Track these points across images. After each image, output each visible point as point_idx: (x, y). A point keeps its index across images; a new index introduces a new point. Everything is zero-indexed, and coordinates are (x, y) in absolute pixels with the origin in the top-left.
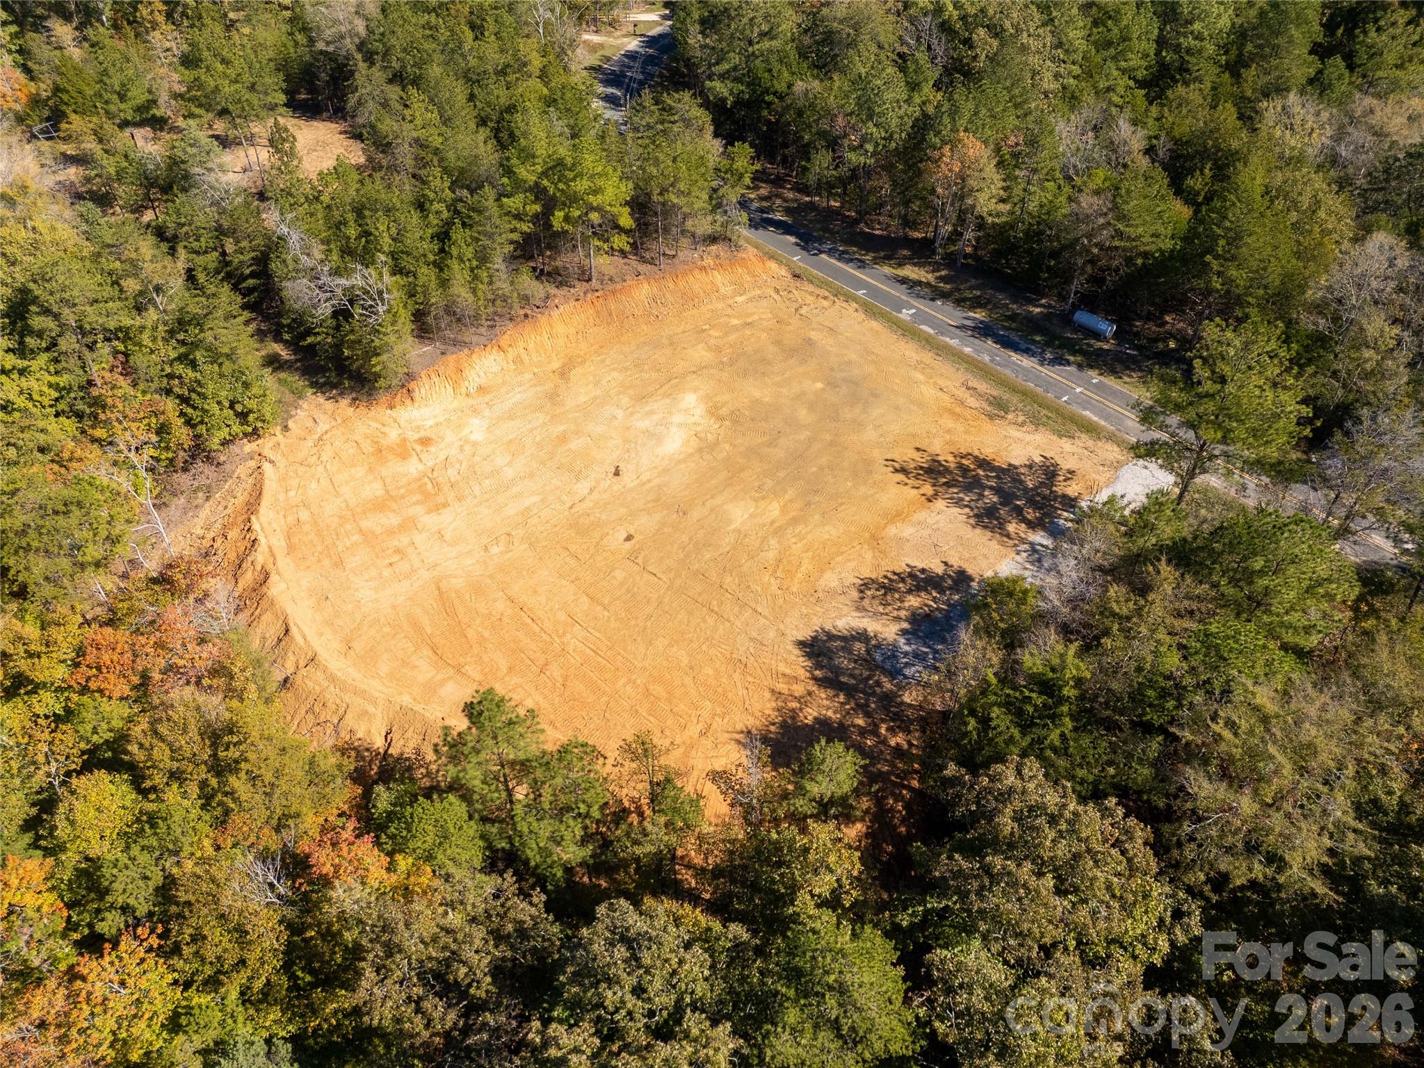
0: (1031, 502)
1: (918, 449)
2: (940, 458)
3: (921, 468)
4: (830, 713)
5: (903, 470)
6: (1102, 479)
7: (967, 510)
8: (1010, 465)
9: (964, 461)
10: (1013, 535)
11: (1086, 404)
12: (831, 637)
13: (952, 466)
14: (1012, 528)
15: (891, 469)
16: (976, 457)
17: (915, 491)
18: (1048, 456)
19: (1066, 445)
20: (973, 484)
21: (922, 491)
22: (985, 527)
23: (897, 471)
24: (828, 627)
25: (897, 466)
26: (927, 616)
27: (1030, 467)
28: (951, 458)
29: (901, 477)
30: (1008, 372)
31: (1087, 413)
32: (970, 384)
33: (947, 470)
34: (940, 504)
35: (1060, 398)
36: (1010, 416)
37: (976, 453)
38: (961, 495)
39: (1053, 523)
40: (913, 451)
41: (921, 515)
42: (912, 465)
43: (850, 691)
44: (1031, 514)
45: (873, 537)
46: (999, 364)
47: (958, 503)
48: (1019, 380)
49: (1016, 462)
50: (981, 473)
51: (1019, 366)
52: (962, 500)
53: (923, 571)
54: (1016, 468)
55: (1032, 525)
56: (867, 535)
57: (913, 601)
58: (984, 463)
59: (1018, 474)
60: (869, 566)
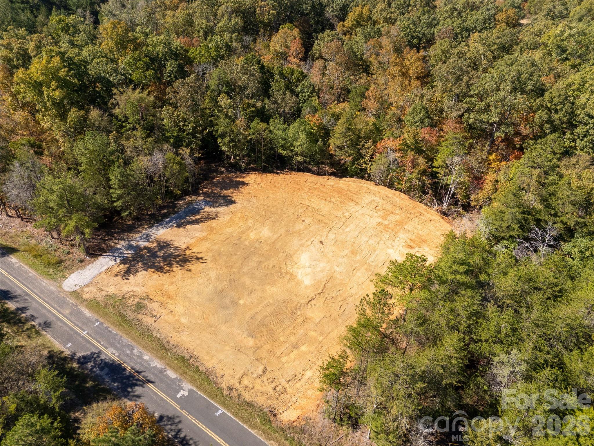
0: (142, 256)
1: (190, 271)
2: (180, 268)
3: (189, 262)
4: (225, 191)
5: (198, 259)
6: (103, 276)
7: (172, 246)
8: (147, 270)
9: (168, 268)
10: (155, 242)
11: (86, 322)
12: (226, 206)
13: (175, 266)
14: (155, 245)
15: (204, 258)
16: (162, 272)
17: (193, 251)
18: (125, 281)
19: (112, 290)
20: (167, 257)
21: (191, 251)
22: (166, 242)
23: (201, 258)
24: (226, 208)
25: (201, 261)
26: (194, 214)
27: (137, 271)
28: (174, 269)
29: (200, 256)
30: (126, 339)
31: (89, 315)
32: (153, 320)
33: (178, 262)
34: (183, 247)
35: (102, 324)
36: (137, 300)
37: (161, 274)
38: (174, 251)
39: (135, 251)
40: (193, 269)
41: (192, 241)
42: (193, 262)
43: (220, 196)
44: (145, 252)
45: (212, 231)
46: (129, 346)
47: (176, 248)
48: (121, 334)
49: (144, 273)
50: (162, 264)
51: (116, 348)
52: (173, 250)
53: (194, 224)
54: (144, 270)
55: (146, 248)
56: (214, 231)
57: (198, 217)
58: (160, 269)
59: (144, 266)
60: (213, 223)
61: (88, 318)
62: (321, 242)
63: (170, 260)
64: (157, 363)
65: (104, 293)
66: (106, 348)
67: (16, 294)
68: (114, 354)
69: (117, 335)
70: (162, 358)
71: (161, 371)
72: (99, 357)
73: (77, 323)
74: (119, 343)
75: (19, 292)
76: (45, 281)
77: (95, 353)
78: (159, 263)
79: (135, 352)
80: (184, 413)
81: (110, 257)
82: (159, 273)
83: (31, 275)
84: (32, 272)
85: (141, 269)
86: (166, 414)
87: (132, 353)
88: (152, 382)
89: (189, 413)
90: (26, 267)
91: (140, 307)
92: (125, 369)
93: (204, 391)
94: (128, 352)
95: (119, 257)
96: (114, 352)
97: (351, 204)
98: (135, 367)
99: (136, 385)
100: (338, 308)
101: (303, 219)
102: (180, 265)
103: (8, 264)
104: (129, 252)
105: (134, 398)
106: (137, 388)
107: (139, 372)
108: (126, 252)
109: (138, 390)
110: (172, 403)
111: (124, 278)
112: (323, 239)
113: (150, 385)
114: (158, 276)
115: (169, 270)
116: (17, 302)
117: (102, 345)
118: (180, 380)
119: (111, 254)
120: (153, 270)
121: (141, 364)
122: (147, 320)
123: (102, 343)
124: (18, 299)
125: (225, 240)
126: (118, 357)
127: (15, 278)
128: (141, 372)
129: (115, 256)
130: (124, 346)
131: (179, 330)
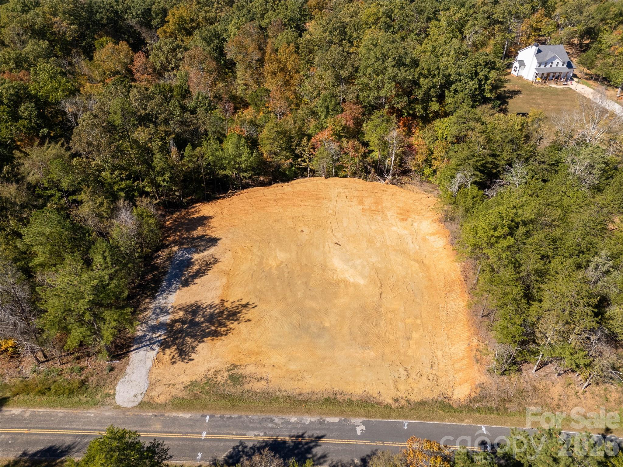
0: (181, 331)
1: (249, 320)
2: (236, 323)
3: (239, 313)
4: (195, 232)
5: (245, 306)
6: (155, 371)
7: (204, 306)
8: (203, 341)
9: (224, 329)
10: (179, 311)
11: (193, 424)
12: (212, 245)
13: (228, 323)
14: (181, 313)
15: (250, 303)
16: (222, 335)
17: (231, 301)
18: (191, 362)
19: (186, 379)
20: (211, 319)
21: (229, 302)
22: (192, 305)
23: (248, 304)
24: (215, 247)
25: (250, 306)
26: (188, 267)
27: (193, 348)
28: (231, 326)
29: (244, 302)
30: (255, 416)
31: (187, 416)
32: (263, 383)
33: (228, 318)
34: (217, 301)
35: (212, 417)
36: (226, 374)
37: (223, 338)
38: (212, 310)
39: (165, 329)
40: (250, 318)
41: (219, 292)
42: (244, 311)
43: (194, 239)
44: (178, 326)
45: (228, 274)
46: (265, 420)
47: (211, 306)
48: (243, 414)
49: (202, 345)
50: (213, 328)
51: (255, 429)
52: (210, 309)
53: (201, 276)
54: (200, 342)
55: (174, 321)
56: (231, 273)
57: (196, 267)
58: (216, 334)
59: (196, 339)
60: (220, 267)
61: (191, 419)
62: (336, 243)
63: (218, 320)
64: (308, 419)
65: (181, 387)
66: (245, 435)
67: (67, 444)
68: (259, 435)
69: (240, 417)
70: (309, 412)
71: (321, 423)
72: (246, 447)
73: (184, 431)
74: (251, 423)
75: (68, 441)
76: (90, 411)
77: (238, 447)
78: (208, 328)
79: (276, 420)
80: (379, 444)
81: (142, 349)
82: (220, 338)
83: (61, 414)
84: (60, 412)
85: (196, 343)
86: (364, 454)
87: (276, 424)
88: (322, 437)
89: (383, 441)
90: (43, 410)
91: (236, 379)
92: (285, 442)
93: (375, 416)
94: (270, 425)
95: (154, 343)
96: (255, 433)
97: (325, 201)
98: (292, 434)
99: (311, 448)
100: (406, 291)
101: (300, 230)
102: (232, 320)
103: (12, 419)
104: (159, 333)
105: (322, 460)
106: (315, 450)
107: (302, 436)
108: (154, 336)
109: (318, 451)
110: (360, 442)
111: (186, 361)
112: (335, 240)
113: (324, 440)
114: (221, 341)
115: (227, 330)
116: (78, 451)
117: (237, 434)
118: (345, 420)
119: (140, 346)
120: (209, 338)
121: (295, 428)
122: (259, 386)
123: (234, 433)
124: (77, 448)
125: (252, 278)
126: (265, 434)
127: (43, 428)
128: (303, 434)
129: (148, 345)
130: (260, 423)
131: (299, 377)
